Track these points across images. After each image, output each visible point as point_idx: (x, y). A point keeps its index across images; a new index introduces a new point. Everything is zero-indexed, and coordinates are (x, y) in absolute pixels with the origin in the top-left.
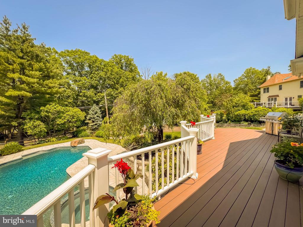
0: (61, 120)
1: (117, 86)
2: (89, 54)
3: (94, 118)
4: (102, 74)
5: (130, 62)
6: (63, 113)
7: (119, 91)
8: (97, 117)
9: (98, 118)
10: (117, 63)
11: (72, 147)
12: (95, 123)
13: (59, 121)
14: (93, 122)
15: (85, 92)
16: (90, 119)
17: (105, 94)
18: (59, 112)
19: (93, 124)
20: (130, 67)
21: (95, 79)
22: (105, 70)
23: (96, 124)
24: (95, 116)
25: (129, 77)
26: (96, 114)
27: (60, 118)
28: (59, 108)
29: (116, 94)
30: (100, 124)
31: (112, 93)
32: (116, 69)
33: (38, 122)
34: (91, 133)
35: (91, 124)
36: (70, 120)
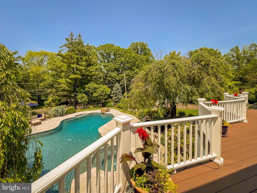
0: (96, 94)
1: (134, 68)
2: (114, 45)
3: (116, 93)
4: (123, 59)
5: (145, 46)
6: (97, 89)
7: (135, 71)
8: (119, 92)
9: (119, 93)
10: (134, 49)
11: (102, 113)
12: (117, 97)
13: (95, 95)
14: (116, 96)
15: (111, 74)
16: (113, 94)
17: (124, 74)
18: (95, 88)
19: (115, 98)
20: (145, 51)
21: (117, 64)
22: (125, 56)
23: (118, 98)
24: (117, 92)
25: (143, 59)
26: (118, 91)
27: (96, 93)
28: (95, 86)
29: (133, 74)
30: (120, 98)
31: (130, 73)
32: (133, 54)
33: (84, 95)
34: (114, 104)
35: (114, 98)
36: (101, 94)
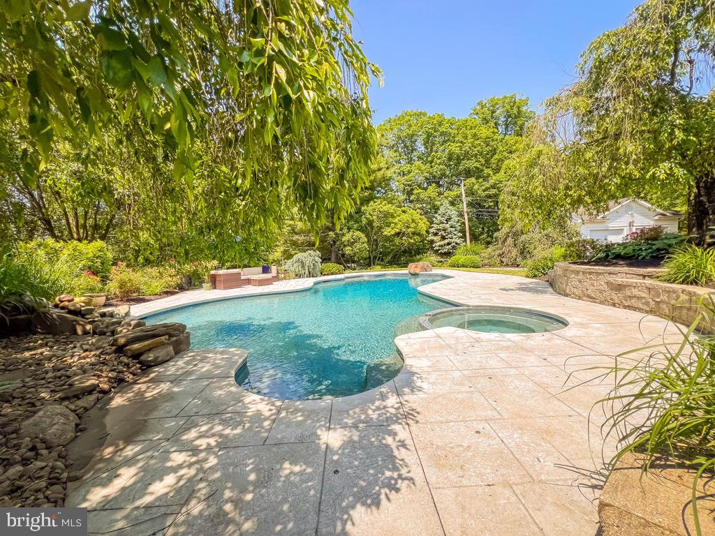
0: (390, 229)
1: (486, 171)
3: (445, 230)
4: (454, 148)
5: (519, 108)
6: (393, 217)
7: (492, 181)
8: (451, 227)
9: (452, 229)
10: (486, 121)
11: (412, 275)
12: (446, 241)
13: (388, 232)
14: (443, 238)
15: (419, 193)
16: (436, 234)
17: (463, 189)
18: (387, 215)
19: (442, 243)
20: (520, 123)
21: (438, 161)
22: (459, 138)
23: (449, 244)
24: (448, 226)
25: (514, 148)
26: (449, 223)
27: (389, 226)
28: (388, 208)
29: (484, 191)
30: (456, 244)
31: (476, 187)
32: (485, 131)
33: (358, 233)
34: (439, 262)
35: (438, 244)
36: (404, 230)
